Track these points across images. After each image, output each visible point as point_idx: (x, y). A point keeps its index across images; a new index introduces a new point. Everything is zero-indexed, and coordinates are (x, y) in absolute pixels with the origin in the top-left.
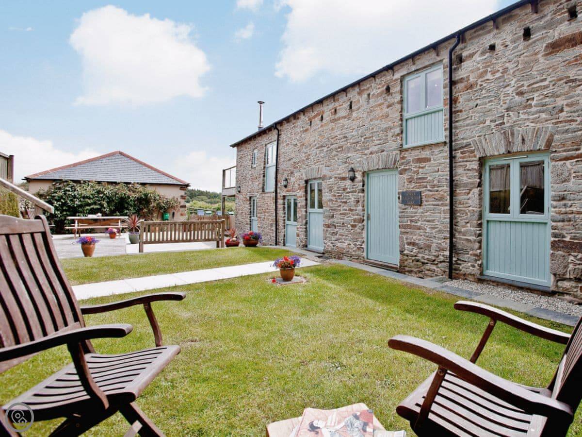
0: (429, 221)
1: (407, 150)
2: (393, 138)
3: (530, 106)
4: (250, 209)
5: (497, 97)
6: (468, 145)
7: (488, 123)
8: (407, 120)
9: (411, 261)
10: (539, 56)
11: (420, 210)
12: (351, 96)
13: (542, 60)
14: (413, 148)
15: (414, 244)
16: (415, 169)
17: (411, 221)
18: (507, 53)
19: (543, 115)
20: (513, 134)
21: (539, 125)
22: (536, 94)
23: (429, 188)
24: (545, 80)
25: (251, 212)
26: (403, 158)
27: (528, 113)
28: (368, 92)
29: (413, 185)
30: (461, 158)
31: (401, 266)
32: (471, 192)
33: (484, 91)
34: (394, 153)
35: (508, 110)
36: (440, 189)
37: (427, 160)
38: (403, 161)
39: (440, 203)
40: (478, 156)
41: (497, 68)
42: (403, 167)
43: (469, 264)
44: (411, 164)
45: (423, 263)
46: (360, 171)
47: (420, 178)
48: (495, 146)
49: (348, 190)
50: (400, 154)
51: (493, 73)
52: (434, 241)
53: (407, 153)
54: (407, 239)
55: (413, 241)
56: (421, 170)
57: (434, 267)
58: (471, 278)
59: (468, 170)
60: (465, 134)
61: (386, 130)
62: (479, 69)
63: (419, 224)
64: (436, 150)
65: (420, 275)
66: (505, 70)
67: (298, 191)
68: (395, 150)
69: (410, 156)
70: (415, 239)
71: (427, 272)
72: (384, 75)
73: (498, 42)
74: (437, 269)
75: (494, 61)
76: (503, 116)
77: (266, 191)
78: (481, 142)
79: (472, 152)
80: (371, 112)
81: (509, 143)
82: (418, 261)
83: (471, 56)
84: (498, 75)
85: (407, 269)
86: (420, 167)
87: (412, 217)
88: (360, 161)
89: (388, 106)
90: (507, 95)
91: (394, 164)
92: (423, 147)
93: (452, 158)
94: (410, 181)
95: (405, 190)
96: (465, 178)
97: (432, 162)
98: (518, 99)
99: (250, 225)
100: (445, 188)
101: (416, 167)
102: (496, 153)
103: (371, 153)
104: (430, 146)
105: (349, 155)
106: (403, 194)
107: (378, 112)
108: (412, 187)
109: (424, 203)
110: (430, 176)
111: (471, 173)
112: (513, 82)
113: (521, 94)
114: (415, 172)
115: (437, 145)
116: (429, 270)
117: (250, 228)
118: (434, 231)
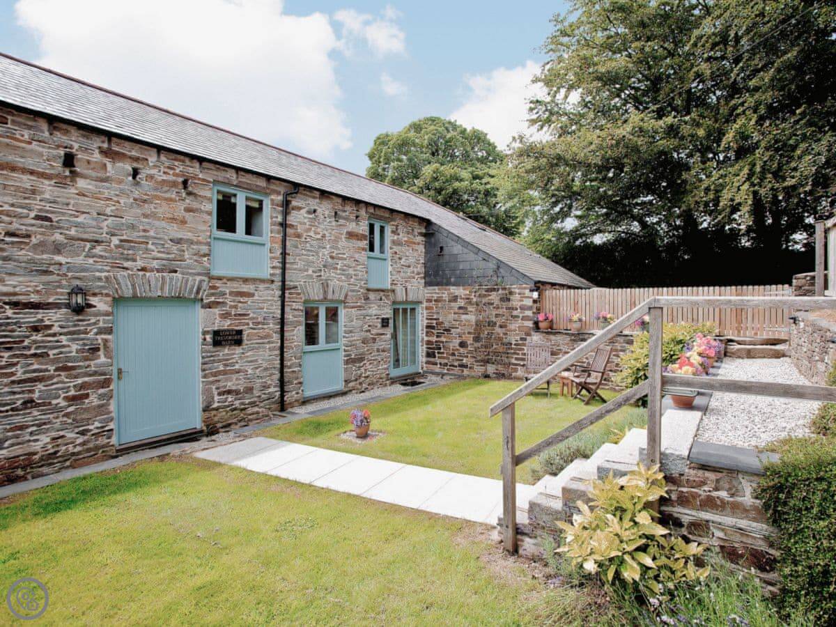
0: (251, 361)
1: (220, 279)
2: (195, 257)
3: (336, 268)
5: (317, 253)
6: (295, 287)
8: (215, 239)
10: (343, 236)
11: (238, 350)
13: (344, 240)
14: (231, 279)
15: (229, 392)
16: (232, 304)
17: (226, 365)
19: (343, 278)
20: (327, 286)
21: (341, 284)
22: (340, 262)
23: (251, 326)
24: (344, 254)
27: (336, 273)
28: (135, 165)
29: (229, 322)
30: (289, 298)
32: (296, 329)
34: (198, 278)
35: (325, 266)
36: (265, 327)
37: (250, 295)
38: (213, 291)
39: (266, 341)
40: (303, 299)
42: (213, 299)
44: (228, 296)
45: (242, 410)
47: (240, 315)
48: (315, 293)
50: (209, 282)
52: (258, 381)
53: (220, 282)
54: (217, 388)
55: (228, 388)
56: (240, 305)
57: (256, 409)
60: (293, 278)
62: (305, 224)
63: (237, 367)
64: (262, 286)
65: (243, 424)
66: (324, 236)
68: (199, 274)
69: (227, 288)
70: (230, 385)
71: (250, 417)
73: (319, 210)
75: (316, 224)
76: (321, 270)
78: (306, 286)
79: (299, 294)
81: (325, 292)
82: (235, 409)
86: (240, 302)
87: (227, 360)
88: (107, 278)
91: (198, 292)
92: (246, 280)
93: (283, 297)
94: (225, 316)
95: (216, 329)
97: (256, 298)
98: (329, 260)
100: (271, 325)
101: (234, 301)
102: (317, 298)
104: (254, 280)
106: (216, 333)
108: (226, 325)
109: (245, 342)
110: (254, 313)
112: (328, 246)
113: (332, 257)
114: (231, 307)
115: (262, 281)
116: (253, 414)
118: (258, 371)
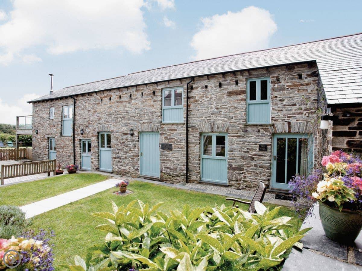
0: (176, 158)
1: (164, 124)
2: (157, 117)
3: (221, 114)
4: (48, 145)
5: (208, 108)
6: (195, 126)
7: (204, 118)
8: (164, 110)
9: (166, 175)
10: (225, 96)
11: (171, 152)
12: (131, 91)
14: (168, 124)
15: (168, 168)
16: (169, 134)
17: (166, 157)
18: (213, 91)
19: (226, 119)
20: (214, 124)
21: (224, 123)
22: (223, 110)
23: (176, 143)
24: (226, 105)
25: (49, 147)
26: (162, 128)
27: (220, 117)
28: (142, 92)
29: (167, 141)
30: (192, 131)
31: (161, 178)
32: (196, 146)
33: (202, 104)
34: (157, 124)
35: (212, 114)
36: (181, 144)
37: (175, 130)
38: (162, 129)
39: (182, 150)
40: (199, 131)
41: (208, 96)
42: (162, 132)
43: (195, 176)
44: (167, 131)
45: (173, 176)
46: (137, 131)
47: (171, 138)
48: (206, 129)
49: (129, 140)
50: (161, 126)
51: (207, 98)
52: (178, 166)
53: (164, 125)
54: (164, 165)
55: (167, 166)
56: (171, 134)
57: (178, 178)
58: (196, 182)
59: (195, 137)
60: (193, 121)
61: (152, 113)
62: (200, 94)
63: (170, 159)
64: (180, 126)
65: (172, 182)
66: (211, 98)
67: (92, 137)
68: (157, 123)
69: (166, 127)
70: (168, 165)
71: (175, 180)
72: (152, 85)
73: (209, 85)
74: (180, 179)
75: (207, 93)
76: (210, 116)
77: (63, 135)
78: (200, 125)
79: (197, 129)
80: (144, 102)
81: (212, 128)
82: (170, 175)
83: (197, 88)
84: (208, 99)
85: (164, 179)
86: (171, 133)
87: (167, 155)
88: (137, 126)
89: (154, 101)
90: (212, 108)
91: (157, 130)
92: (173, 124)
93: (187, 131)
94: (166, 138)
95: (163, 143)
96: (193, 140)
97: (177, 131)
98: (216, 110)
99: (49, 155)
100: (184, 143)
101: (169, 133)
102: (207, 131)
103: (144, 123)
104: (177, 124)
105: (130, 122)
106: (162, 145)
107: (148, 103)
108: (167, 142)
109: (173, 149)
110: (177, 138)
111: (196, 138)
112: (214, 103)
113: (217, 109)
114: (169, 135)
115: (180, 124)
116: (176, 179)
117: (49, 157)
118: (178, 162)
